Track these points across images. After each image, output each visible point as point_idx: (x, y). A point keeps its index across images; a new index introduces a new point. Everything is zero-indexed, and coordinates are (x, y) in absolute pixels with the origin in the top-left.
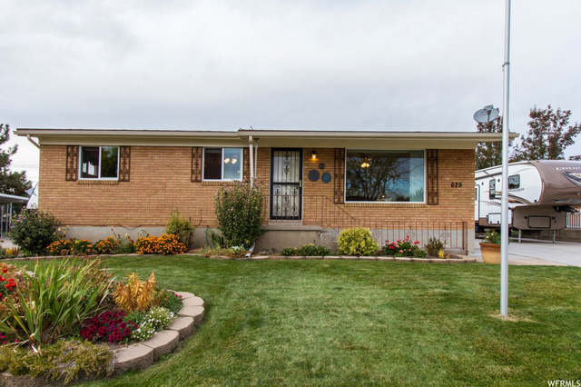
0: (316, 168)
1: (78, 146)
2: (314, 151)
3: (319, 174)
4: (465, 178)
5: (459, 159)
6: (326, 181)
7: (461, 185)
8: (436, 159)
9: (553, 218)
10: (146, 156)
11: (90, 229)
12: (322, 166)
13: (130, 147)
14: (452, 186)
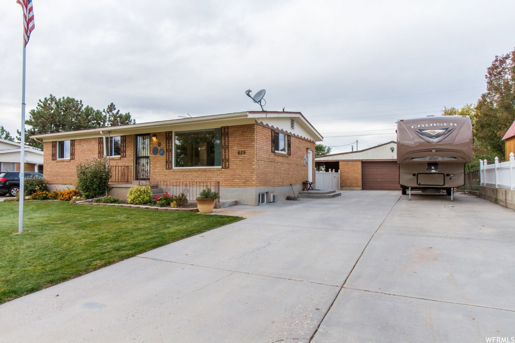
0: (156, 146)
1: (56, 142)
2: (155, 135)
3: (158, 149)
4: (247, 147)
5: (243, 132)
6: (162, 155)
7: (245, 153)
8: (227, 134)
9: (448, 175)
10: (80, 144)
11: (61, 186)
12: (159, 144)
13: (74, 140)
14: (239, 153)
